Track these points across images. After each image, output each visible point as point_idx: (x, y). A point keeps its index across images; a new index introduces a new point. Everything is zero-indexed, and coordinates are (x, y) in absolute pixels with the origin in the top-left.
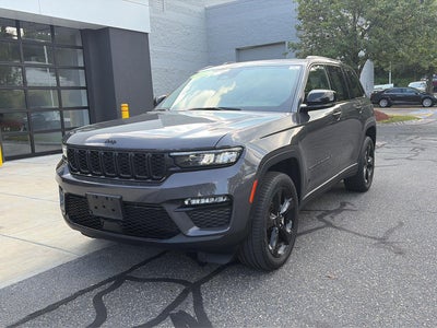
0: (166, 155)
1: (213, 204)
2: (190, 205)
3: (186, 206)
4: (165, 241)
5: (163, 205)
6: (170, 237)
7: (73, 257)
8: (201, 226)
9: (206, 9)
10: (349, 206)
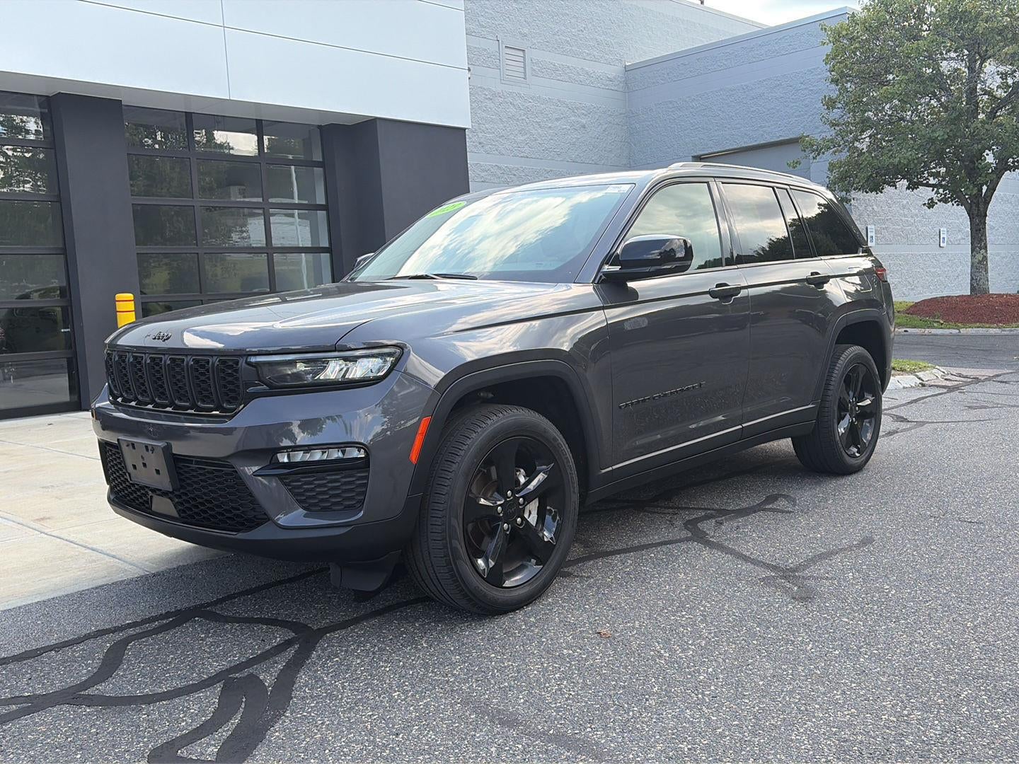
0: (242, 361)
1: (338, 460)
2: (290, 465)
3: (284, 465)
4: (240, 536)
5: (232, 462)
6: (251, 528)
7: (134, 573)
8: (310, 507)
9: (627, 69)
10: (782, 503)
